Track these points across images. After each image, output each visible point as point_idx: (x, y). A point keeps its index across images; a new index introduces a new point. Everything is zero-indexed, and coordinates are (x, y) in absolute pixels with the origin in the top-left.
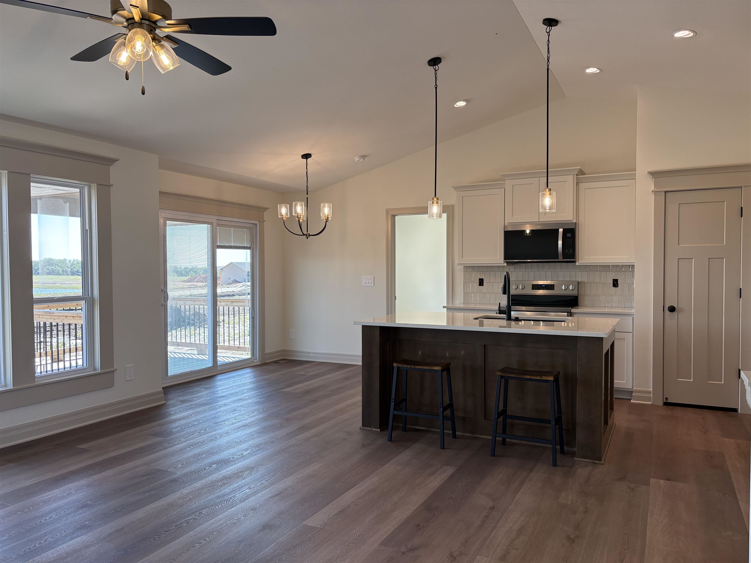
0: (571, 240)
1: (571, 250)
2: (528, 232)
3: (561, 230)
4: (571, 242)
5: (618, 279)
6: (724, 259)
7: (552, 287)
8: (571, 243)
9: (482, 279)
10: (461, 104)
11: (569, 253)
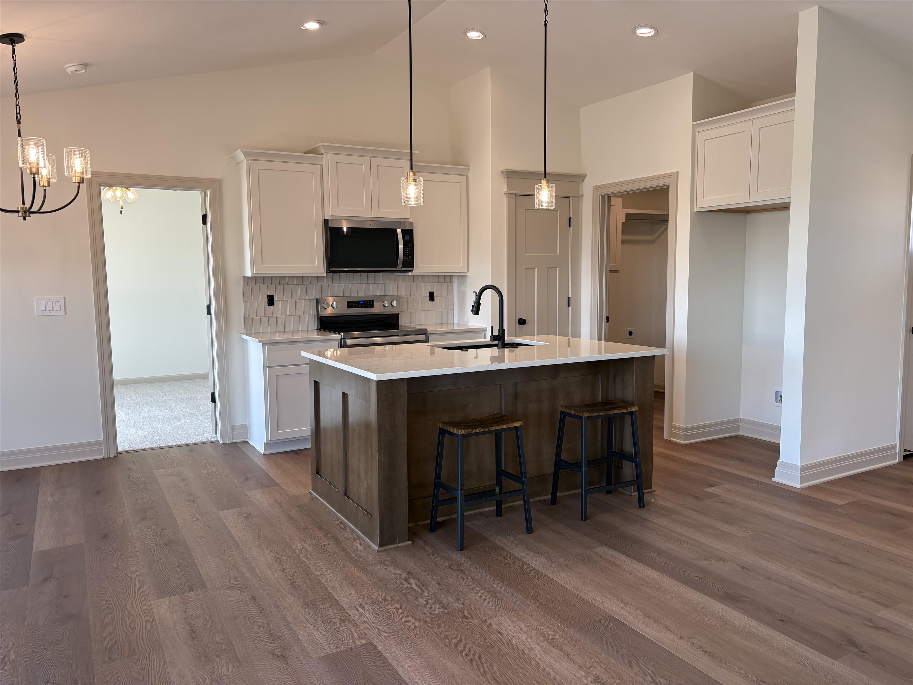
0: (410, 244)
1: (410, 256)
2: (345, 229)
3: (399, 231)
4: (410, 246)
5: (433, 292)
6: (558, 269)
7: (372, 304)
8: (410, 248)
9: (271, 295)
10: (312, 26)
11: (408, 260)
